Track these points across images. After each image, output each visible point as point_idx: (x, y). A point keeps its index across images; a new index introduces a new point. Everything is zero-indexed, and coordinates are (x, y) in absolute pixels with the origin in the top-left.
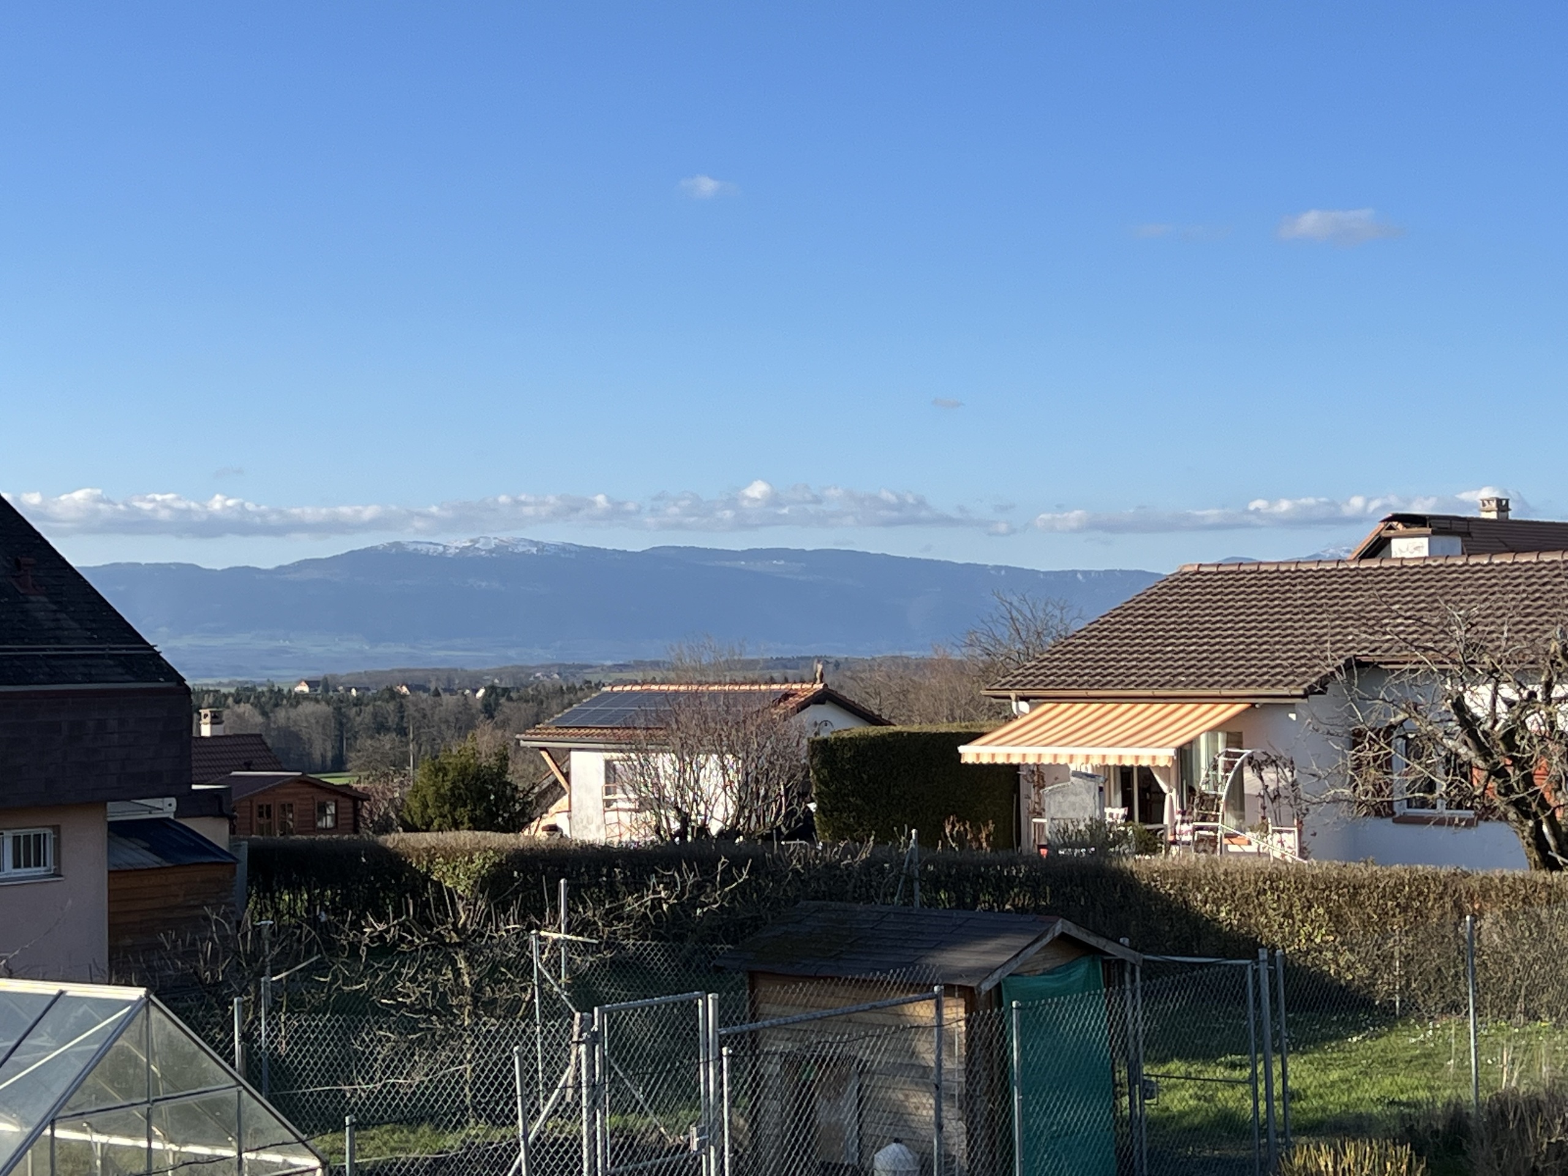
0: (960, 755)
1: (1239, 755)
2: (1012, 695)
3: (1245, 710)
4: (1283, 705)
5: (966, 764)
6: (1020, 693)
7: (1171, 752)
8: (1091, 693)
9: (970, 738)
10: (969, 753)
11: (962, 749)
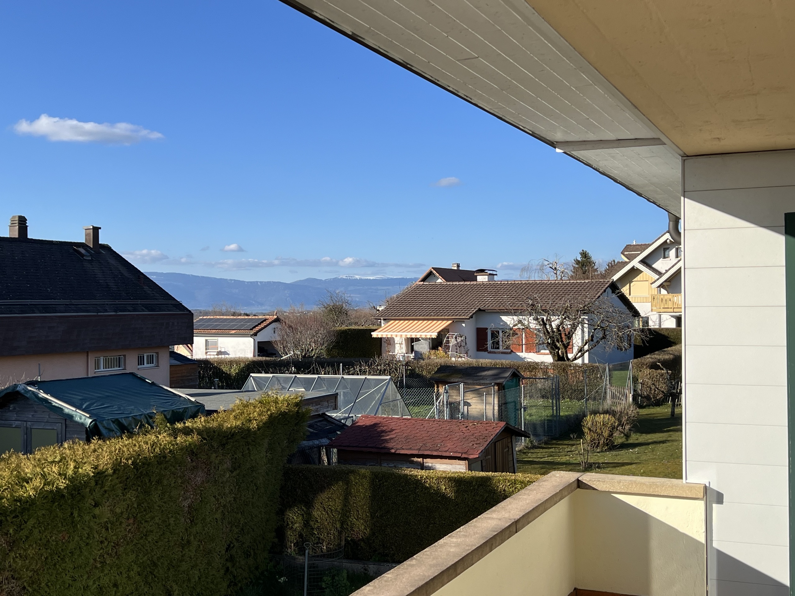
0: (372, 335)
1: (454, 335)
2: (382, 318)
3: (451, 323)
4: (462, 321)
5: (374, 338)
6: (384, 318)
7: (436, 334)
8: (406, 318)
9: (374, 330)
10: (374, 335)
11: (372, 333)
